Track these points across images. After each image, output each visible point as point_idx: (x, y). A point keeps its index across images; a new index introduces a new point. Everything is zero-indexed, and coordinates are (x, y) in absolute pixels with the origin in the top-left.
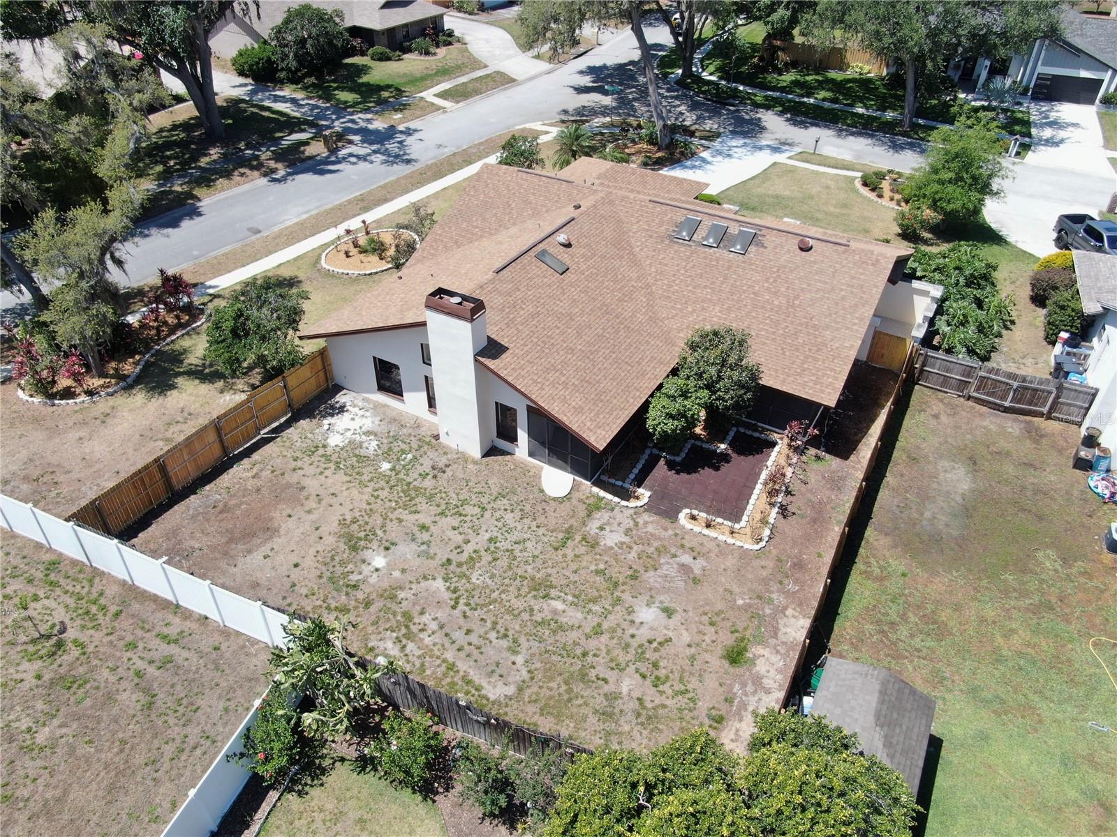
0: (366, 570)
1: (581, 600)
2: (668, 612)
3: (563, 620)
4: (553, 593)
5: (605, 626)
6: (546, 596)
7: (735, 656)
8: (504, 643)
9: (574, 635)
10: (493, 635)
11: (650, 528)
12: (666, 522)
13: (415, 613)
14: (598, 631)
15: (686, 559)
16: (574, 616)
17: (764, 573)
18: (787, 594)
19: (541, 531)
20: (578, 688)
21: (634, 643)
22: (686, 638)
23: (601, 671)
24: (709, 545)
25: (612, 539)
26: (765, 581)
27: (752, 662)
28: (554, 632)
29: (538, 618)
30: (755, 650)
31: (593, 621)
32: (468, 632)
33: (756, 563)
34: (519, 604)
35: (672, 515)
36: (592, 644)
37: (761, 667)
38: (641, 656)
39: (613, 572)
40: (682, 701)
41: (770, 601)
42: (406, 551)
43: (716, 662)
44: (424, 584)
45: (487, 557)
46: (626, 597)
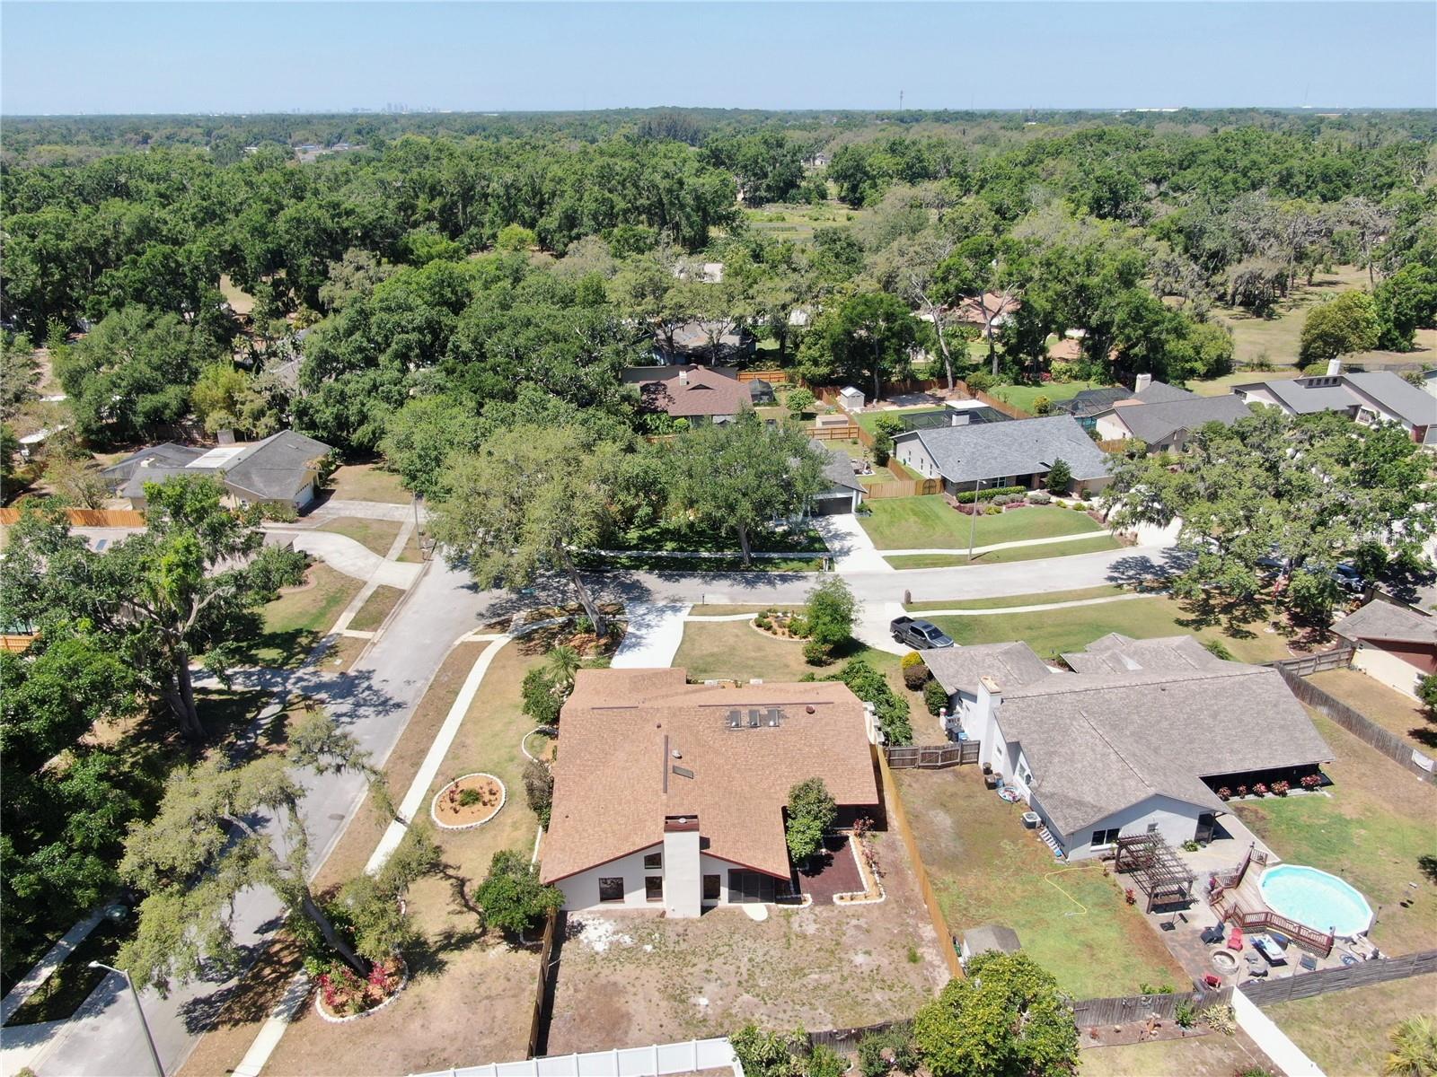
0: (701, 1009)
1: (823, 969)
2: (868, 953)
3: (824, 982)
4: (806, 971)
5: (845, 974)
6: (805, 975)
7: (913, 958)
8: (807, 1008)
9: (835, 986)
10: (797, 1007)
11: (825, 914)
12: (829, 907)
13: (748, 1016)
14: (844, 979)
15: (854, 922)
16: (826, 978)
17: (895, 911)
18: (912, 917)
19: (771, 942)
20: (859, 1009)
21: (865, 975)
22: (886, 961)
23: (862, 996)
24: (860, 910)
25: (811, 929)
26: (899, 915)
27: (922, 957)
28: (824, 990)
29: (810, 987)
30: (919, 951)
31: (837, 976)
32: (785, 1011)
33: (888, 908)
34: (796, 985)
35: (829, 901)
36: (847, 986)
37: (928, 958)
38: (874, 981)
39: (826, 945)
40: (907, 991)
41: (908, 924)
42: (711, 988)
43: (909, 966)
44: (739, 1000)
45: (757, 971)
46: (843, 955)
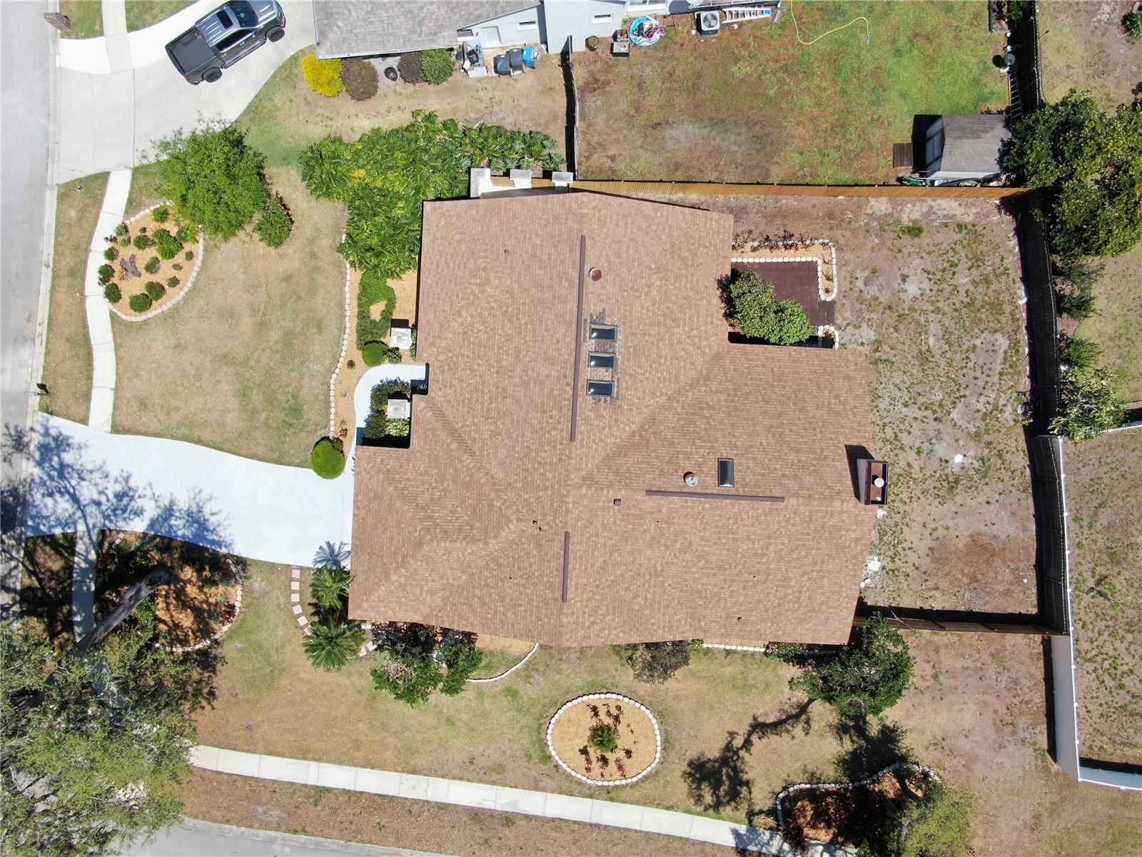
0: (967, 462)
1: (922, 329)
2: (904, 278)
3: (940, 333)
4: (924, 348)
5: (932, 308)
6: (928, 350)
7: (915, 231)
8: (972, 355)
9: (947, 322)
10: (971, 365)
11: (848, 314)
12: (837, 307)
13: (980, 414)
14: (937, 311)
15: (860, 284)
16: (934, 328)
17: (848, 234)
18: (857, 217)
19: (883, 380)
20: (978, 303)
21: (935, 288)
22: (918, 261)
23: (962, 296)
24: (844, 272)
25: (868, 334)
26: (855, 232)
27: (914, 222)
28: (951, 333)
29: (946, 347)
30: (905, 221)
31: (931, 317)
32: (976, 378)
33: (842, 241)
34: (943, 363)
35: (830, 306)
36: (946, 309)
37: (916, 215)
38: (941, 281)
39: (891, 321)
40: (958, 248)
41: (867, 224)
42: (940, 450)
43: (924, 240)
44: (959, 423)
45: (921, 400)
46: (906, 306)
